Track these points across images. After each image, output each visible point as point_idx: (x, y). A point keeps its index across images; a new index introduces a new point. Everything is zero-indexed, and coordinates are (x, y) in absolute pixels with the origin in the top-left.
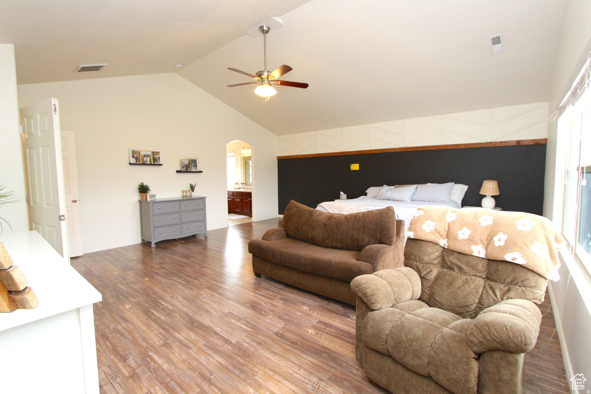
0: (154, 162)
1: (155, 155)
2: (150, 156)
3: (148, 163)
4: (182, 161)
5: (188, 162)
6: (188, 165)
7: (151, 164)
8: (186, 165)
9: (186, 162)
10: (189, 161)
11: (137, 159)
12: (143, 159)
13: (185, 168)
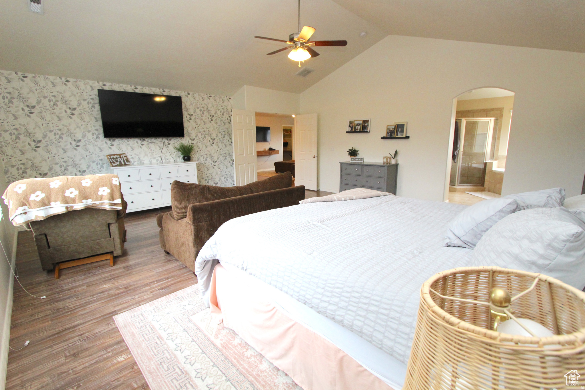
0: (363, 130)
1: (366, 123)
2: (361, 124)
3: (358, 130)
4: (388, 127)
5: (394, 128)
6: (393, 131)
7: (360, 132)
8: (392, 131)
9: (392, 128)
10: (395, 126)
11: (352, 128)
12: (355, 128)
13: (389, 134)
